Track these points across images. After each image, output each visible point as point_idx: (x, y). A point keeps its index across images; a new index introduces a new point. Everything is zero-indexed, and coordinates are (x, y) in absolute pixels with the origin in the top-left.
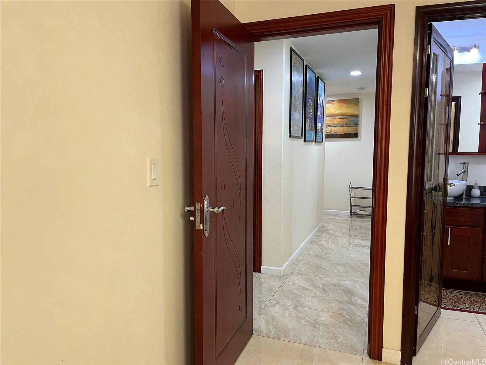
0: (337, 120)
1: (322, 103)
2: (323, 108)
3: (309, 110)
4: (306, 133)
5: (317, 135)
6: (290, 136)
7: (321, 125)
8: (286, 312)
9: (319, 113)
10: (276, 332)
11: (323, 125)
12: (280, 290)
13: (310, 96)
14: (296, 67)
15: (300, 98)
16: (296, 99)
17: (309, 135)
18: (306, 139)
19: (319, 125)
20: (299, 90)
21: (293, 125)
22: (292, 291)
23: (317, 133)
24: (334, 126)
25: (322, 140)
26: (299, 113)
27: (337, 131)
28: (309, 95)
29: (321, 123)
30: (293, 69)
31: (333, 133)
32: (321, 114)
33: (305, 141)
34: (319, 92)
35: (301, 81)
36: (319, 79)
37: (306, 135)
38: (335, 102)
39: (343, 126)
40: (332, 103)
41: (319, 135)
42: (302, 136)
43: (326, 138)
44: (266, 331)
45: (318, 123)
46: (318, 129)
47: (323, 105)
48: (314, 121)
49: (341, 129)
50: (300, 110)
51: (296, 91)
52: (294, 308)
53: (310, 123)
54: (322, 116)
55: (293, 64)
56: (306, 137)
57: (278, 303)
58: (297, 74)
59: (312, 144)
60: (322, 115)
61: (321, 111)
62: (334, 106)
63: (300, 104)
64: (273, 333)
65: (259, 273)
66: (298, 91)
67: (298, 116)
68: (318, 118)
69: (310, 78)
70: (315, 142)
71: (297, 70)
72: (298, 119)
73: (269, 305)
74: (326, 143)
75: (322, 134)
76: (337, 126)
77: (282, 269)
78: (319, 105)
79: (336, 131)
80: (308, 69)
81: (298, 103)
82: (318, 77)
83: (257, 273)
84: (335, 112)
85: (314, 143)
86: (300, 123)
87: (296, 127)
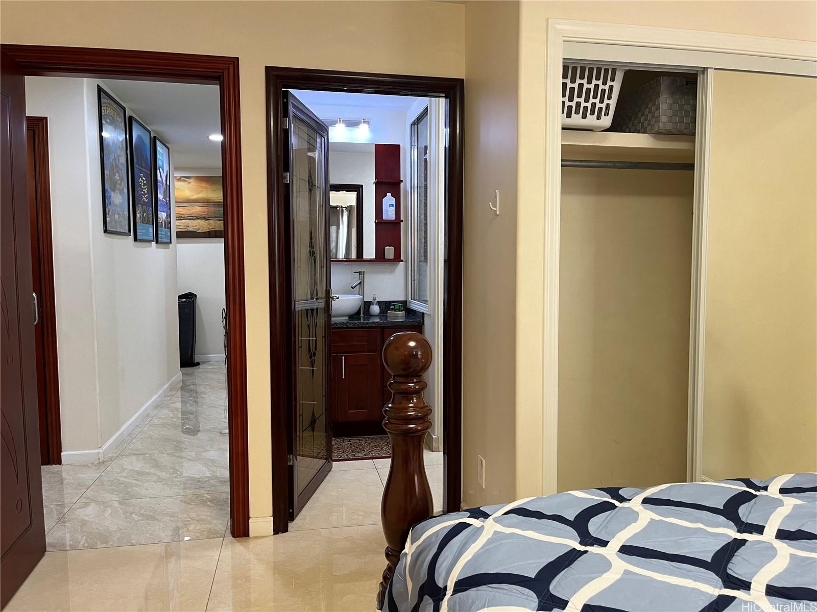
0: (197, 209)
1: (166, 180)
2: (168, 188)
3: (142, 191)
4: (138, 227)
5: (159, 232)
6: (106, 231)
7: (165, 215)
8: (107, 510)
9: (160, 196)
10: (88, 540)
11: (169, 216)
12: (97, 483)
13: (142, 167)
14: (111, 118)
15: (121, 170)
16: (113, 172)
17: (144, 231)
18: (139, 237)
19: (162, 215)
20: (118, 156)
21: (110, 213)
22: (119, 480)
23: (159, 228)
24: (191, 218)
25: (169, 240)
26: (121, 193)
27: (197, 227)
28: (139, 165)
29: (167, 213)
30: (103, 122)
31: (190, 229)
32: (165, 197)
33: (135, 239)
34: (159, 163)
35: (122, 142)
36: (157, 141)
37: (138, 231)
38: (191, 180)
39: (206, 219)
40: (186, 181)
41: (162, 232)
42: (130, 231)
43: (177, 238)
44: (71, 543)
45: (159, 212)
46: (160, 221)
47: (168, 183)
48: (151, 208)
49: (205, 223)
50: (123, 189)
51: (113, 158)
52: (120, 503)
53: (144, 212)
54: (166, 200)
55: (103, 114)
56: (138, 234)
57: (93, 501)
58: (114, 129)
59: (151, 246)
60: (168, 199)
61: (164, 193)
62: (190, 185)
63: (122, 180)
64: (82, 542)
65: (58, 465)
66: (117, 158)
67: (119, 199)
68: (159, 204)
69: (139, 138)
70: (157, 242)
71: (113, 123)
72: (120, 203)
73: (77, 507)
74: (177, 245)
75: (169, 230)
76: (198, 218)
77: (101, 451)
78: (160, 183)
79: (195, 226)
80: (134, 123)
81: (117, 177)
82: (155, 137)
83: (54, 466)
84: (192, 196)
85: (154, 244)
86: (123, 212)
87: (117, 217)
